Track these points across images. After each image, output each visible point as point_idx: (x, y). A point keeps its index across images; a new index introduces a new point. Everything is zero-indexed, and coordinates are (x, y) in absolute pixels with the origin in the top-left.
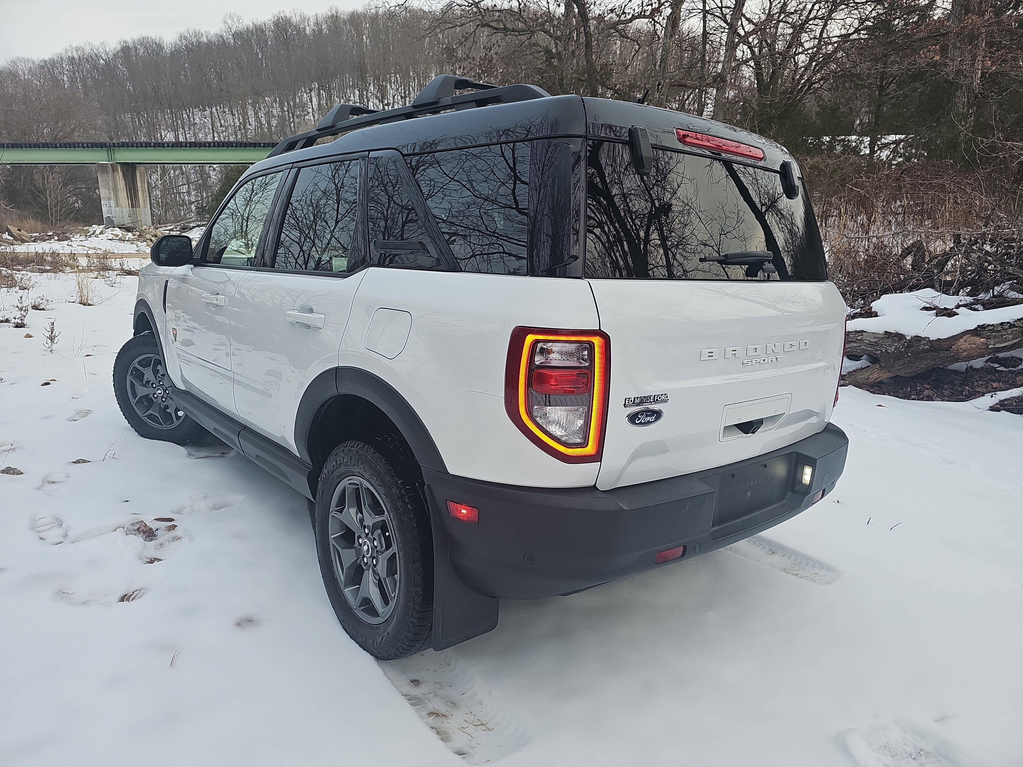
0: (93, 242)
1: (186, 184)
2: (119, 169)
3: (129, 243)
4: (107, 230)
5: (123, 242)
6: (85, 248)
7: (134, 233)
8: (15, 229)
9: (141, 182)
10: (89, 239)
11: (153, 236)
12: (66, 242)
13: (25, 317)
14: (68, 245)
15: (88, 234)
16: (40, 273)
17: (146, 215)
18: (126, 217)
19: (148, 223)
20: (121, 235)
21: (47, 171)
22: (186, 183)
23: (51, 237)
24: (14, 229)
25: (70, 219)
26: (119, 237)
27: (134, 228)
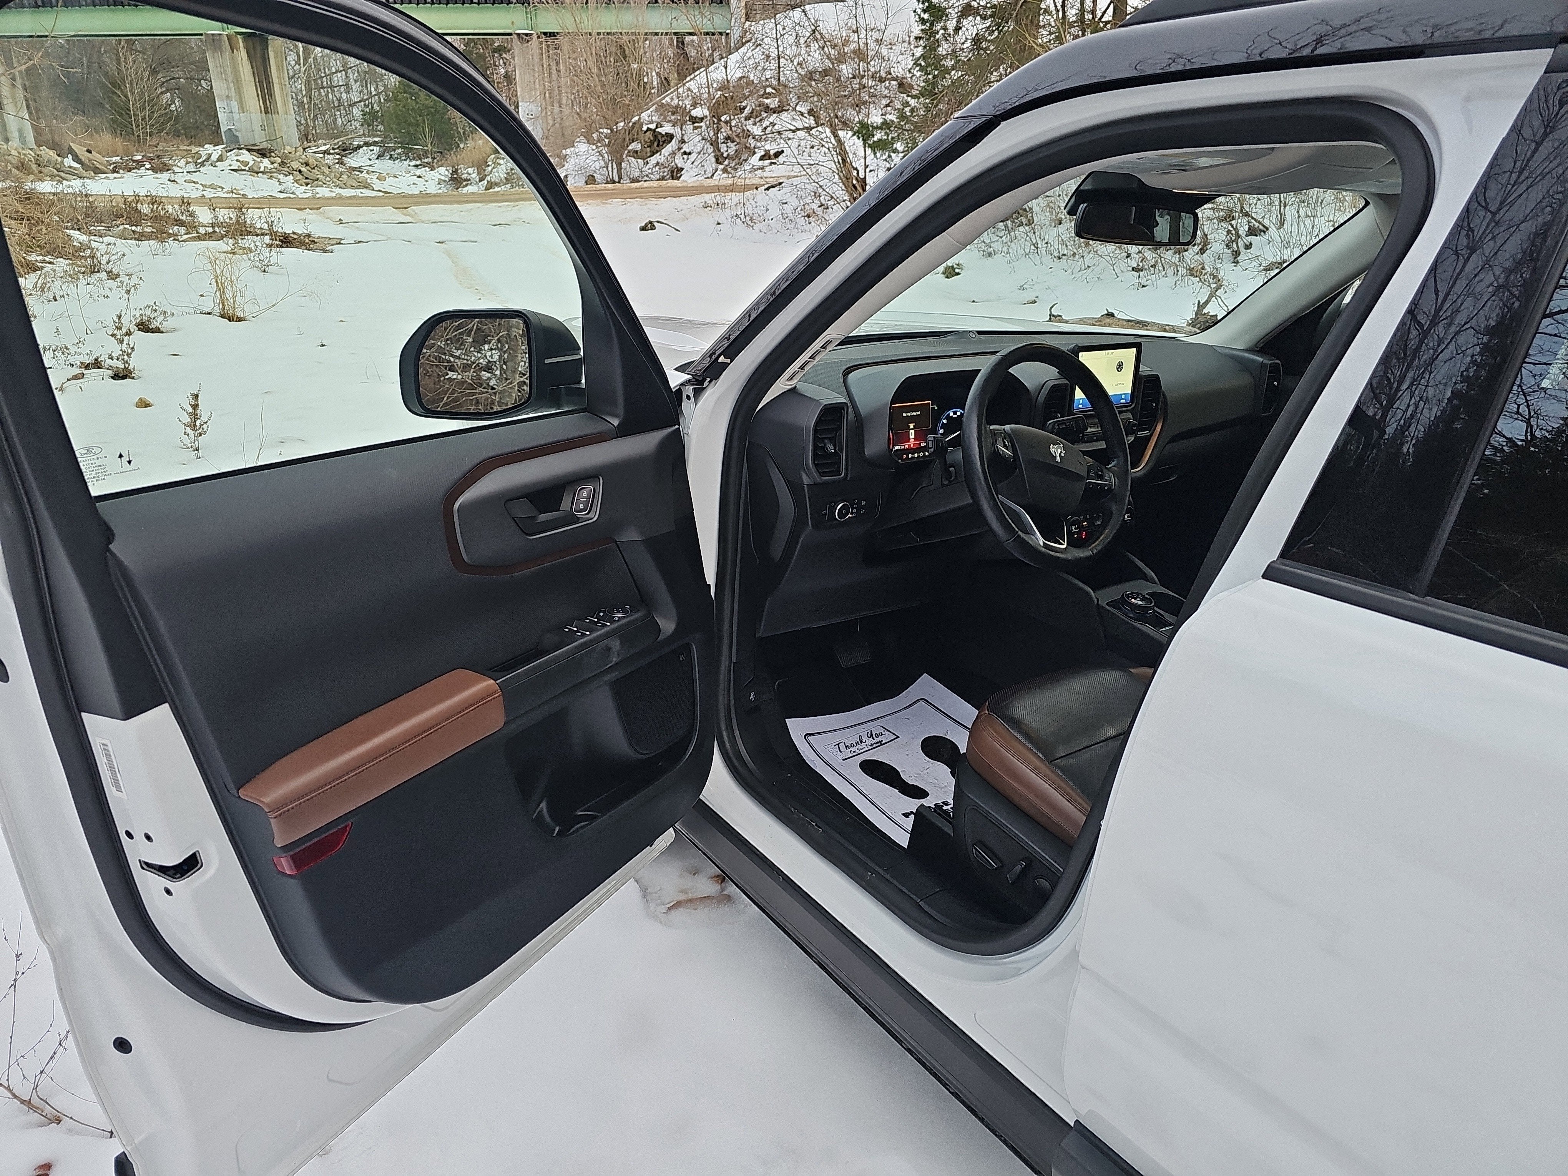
0: (207, 174)
1: (341, 71)
2: (241, 45)
3: (265, 176)
4: (228, 154)
5: (256, 175)
6: (197, 186)
7: (272, 159)
8: (82, 150)
9: (278, 69)
10: (201, 169)
11: (302, 164)
12: (166, 175)
13: (129, 355)
14: (169, 180)
15: (199, 161)
16: (136, 239)
17: (288, 127)
18: (256, 130)
19: (293, 140)
20: (251, 163)
21: (123, 47)
22: (342, 69)
23: (139, 164)
24: (80, 151)
25: (166, 133)
26: (249, 166)
27: (271, 151)
